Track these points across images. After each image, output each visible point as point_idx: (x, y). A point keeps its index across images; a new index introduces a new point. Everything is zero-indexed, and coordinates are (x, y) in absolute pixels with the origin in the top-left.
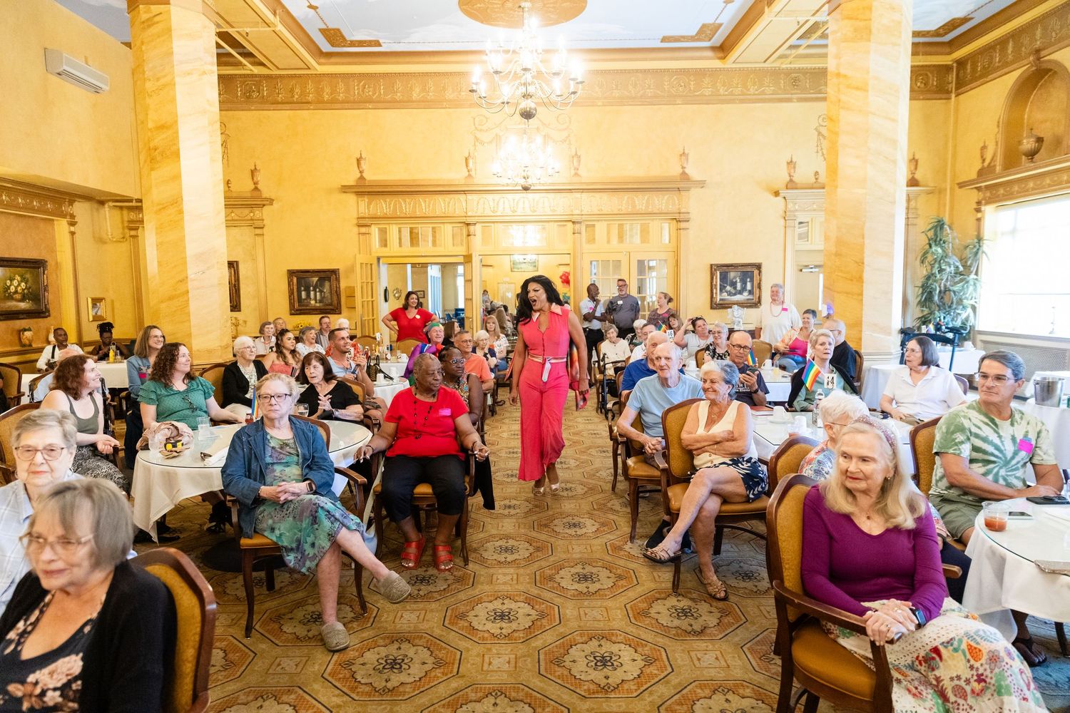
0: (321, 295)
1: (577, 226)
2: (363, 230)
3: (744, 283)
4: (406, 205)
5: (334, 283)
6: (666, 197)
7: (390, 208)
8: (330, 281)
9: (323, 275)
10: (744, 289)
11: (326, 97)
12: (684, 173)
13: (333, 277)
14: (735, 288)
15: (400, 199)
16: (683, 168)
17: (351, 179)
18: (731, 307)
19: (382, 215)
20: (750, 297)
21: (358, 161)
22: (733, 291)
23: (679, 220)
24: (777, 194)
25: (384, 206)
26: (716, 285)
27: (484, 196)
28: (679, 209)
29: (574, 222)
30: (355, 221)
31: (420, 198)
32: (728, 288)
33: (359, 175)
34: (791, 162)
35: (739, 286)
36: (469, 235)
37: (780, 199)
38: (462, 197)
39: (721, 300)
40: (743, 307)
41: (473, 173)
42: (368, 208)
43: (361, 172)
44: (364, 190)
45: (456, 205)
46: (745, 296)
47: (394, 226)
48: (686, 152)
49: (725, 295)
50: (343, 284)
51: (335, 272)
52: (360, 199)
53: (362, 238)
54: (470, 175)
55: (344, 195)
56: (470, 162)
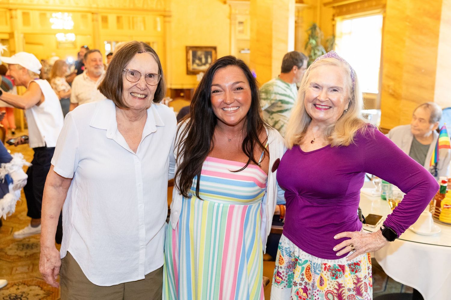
1: (95, 16)
10: (206, 62)
18: (198, 74)
23: (165, 15)
24: (225, 3)
28: (165, 8)
29: (93, 13)
35: (204, 60)
36: (11, 18)
37: (227, 6)
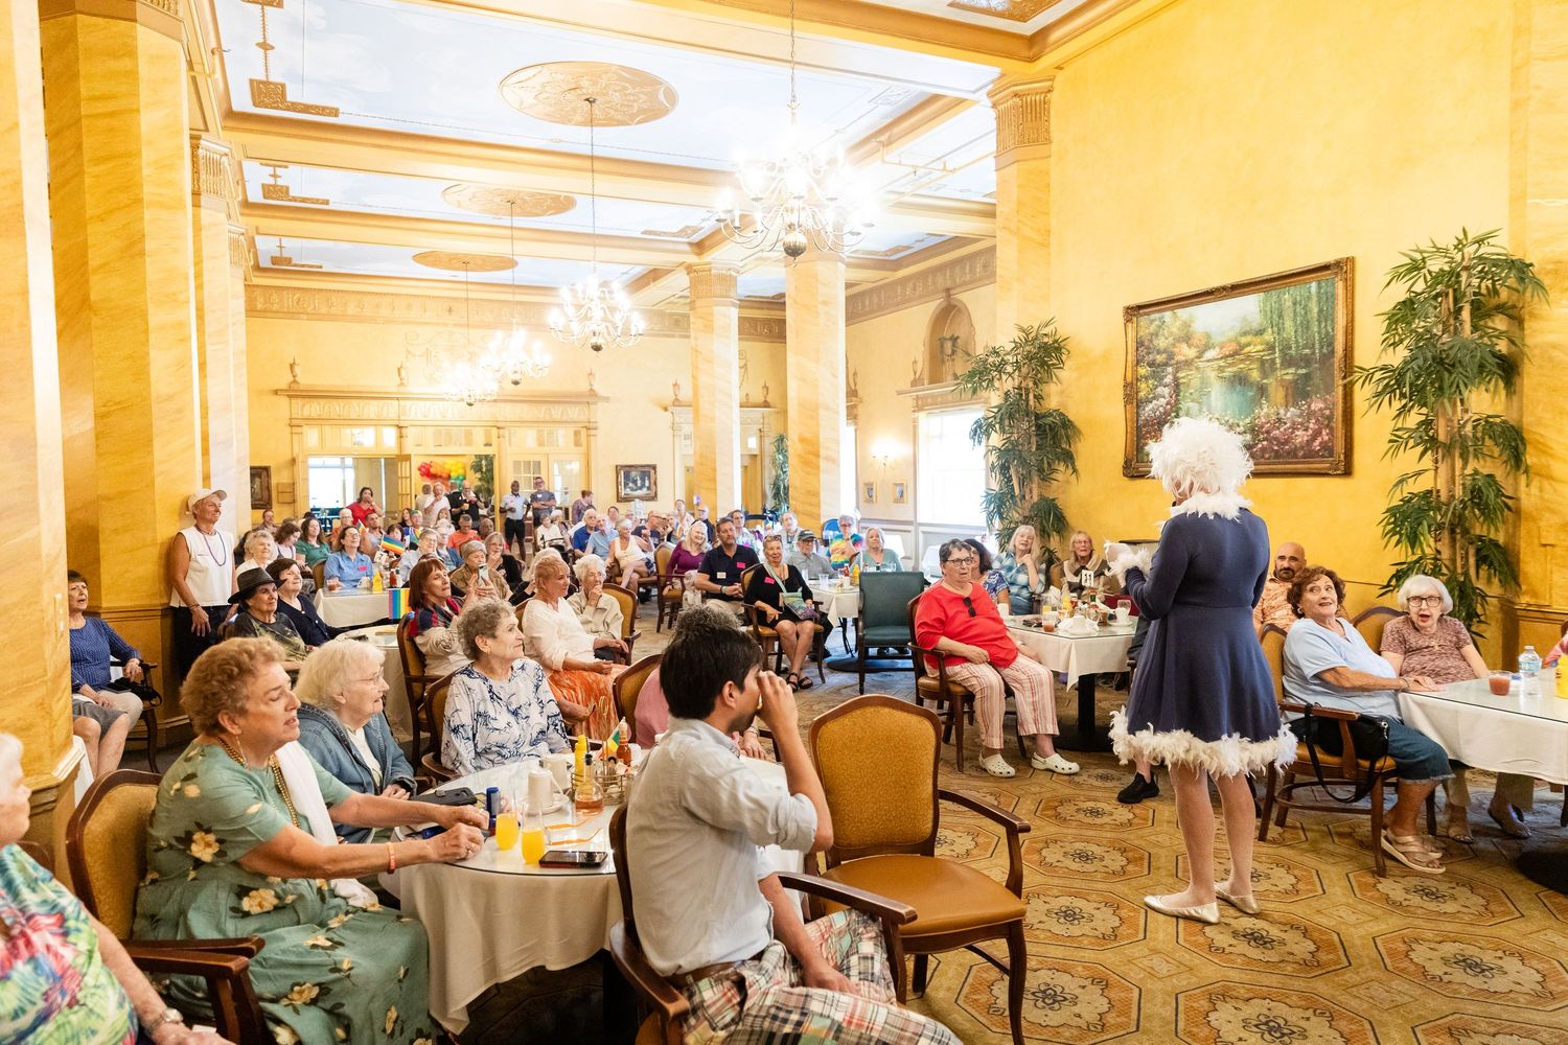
1: (501, 431)
2: (295, 430)
3: (643, 480)
4: (336, 408)
5: (267, 479)
6: (577, 409)
7: (324, 410)
8: (259, 478)
9: (259, 471)
10: (643, 486)
11: (259, 306)
12: (591, 390)
13: (264, 473)
15: (334, 402)
16: (591, 385)
17: (284, 381)
19: (316, 417)
21: (292, 366)
23: (590, 428)
24: (666, 409)
25: (318, 408)
27: (416, 402)
28: (588, 419)
29: (498, 428)
30: (288, 422)
31: (355, 402)
32: (631, 485)
34: (676, 384)
35: (639, 483)
36: (401, 437)
37: (668, 414)
38: (395, 403)
41: (405, 382)
42: (302, 410)
43: (294, 377)
44: (294, 393)
45: (391, 409)
47: (327, 427)
48: (593, 372)
50: (274, 480)
51: (267, 469)
52: (294, 401)
53: (295, 437)
54: (402, 384)
55: (276, 398)
56: (403, 372)
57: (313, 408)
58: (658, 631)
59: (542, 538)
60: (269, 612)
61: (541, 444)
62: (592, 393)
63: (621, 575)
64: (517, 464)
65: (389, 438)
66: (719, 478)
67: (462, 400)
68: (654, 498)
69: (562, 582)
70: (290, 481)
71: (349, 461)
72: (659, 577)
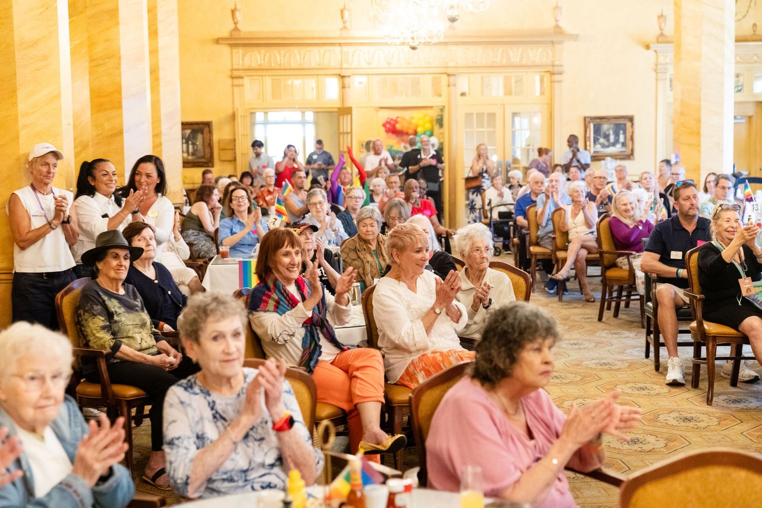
0: (193, 147)
1: (452, 78)
2: (236, 82)
3: (617, 135)
4: (278, 57)
5: (206, 135)
6: (540, 50)
7: (264, 58)
8: (202, 133)
9: (195, 127)
10: (617, 141)
12: (557, 26)
13: (206, 130)
14: (608, 140)
15: (275, 51)
16: (557, 21)
17: (225, 30)
18: (604, 159)
19: (257, 67)
20: (623, 149)
21: (233, 12)
22: (606, 143)
23: (553, 72)
24: (648, 47)
25: (259, 57)
26: (589, 138)
27: (360, 48)
28: (553, 61)
29: (449, 75)
30: (229, 73)
31: (296, 50)
32: (602, 140)
33: (233, 26)
34: (662, 16)
35: (612, 138)
36: (344, 87)
37: (651, 52)
38: (337, 49)
39: (595, 152)
40: (616, 159)
41: (348, 25)
42: (243, 60)
43: (235, 23)
44: (240, 42)
45: (332, 57)
46: (618, 148)
47: (268, 78)
48: (559, 5)
49: (598, 148)
50: (216, 137)
51: (208, 124)
52: (235, 50)
53: (236, 90)
54: (345, 28)
55: (218, 47)
56: (346, 14)
57: (256, 58)
58: (600, 319)
59: (489, 204)
60: (116, 280)
61: (508, 92)
62: (558, 31)
63: (565, 249)
64: (469, 116)
65: (331, 91)
66: (704, 131)
67: (403, 44)
68: (629, 156)
69: (419, 256)
70: (231, 137)
71: (310, 116)
72: (601, 253)
